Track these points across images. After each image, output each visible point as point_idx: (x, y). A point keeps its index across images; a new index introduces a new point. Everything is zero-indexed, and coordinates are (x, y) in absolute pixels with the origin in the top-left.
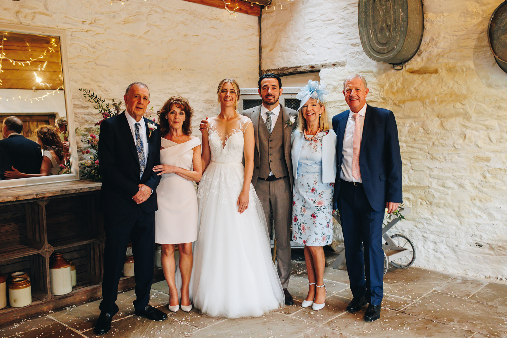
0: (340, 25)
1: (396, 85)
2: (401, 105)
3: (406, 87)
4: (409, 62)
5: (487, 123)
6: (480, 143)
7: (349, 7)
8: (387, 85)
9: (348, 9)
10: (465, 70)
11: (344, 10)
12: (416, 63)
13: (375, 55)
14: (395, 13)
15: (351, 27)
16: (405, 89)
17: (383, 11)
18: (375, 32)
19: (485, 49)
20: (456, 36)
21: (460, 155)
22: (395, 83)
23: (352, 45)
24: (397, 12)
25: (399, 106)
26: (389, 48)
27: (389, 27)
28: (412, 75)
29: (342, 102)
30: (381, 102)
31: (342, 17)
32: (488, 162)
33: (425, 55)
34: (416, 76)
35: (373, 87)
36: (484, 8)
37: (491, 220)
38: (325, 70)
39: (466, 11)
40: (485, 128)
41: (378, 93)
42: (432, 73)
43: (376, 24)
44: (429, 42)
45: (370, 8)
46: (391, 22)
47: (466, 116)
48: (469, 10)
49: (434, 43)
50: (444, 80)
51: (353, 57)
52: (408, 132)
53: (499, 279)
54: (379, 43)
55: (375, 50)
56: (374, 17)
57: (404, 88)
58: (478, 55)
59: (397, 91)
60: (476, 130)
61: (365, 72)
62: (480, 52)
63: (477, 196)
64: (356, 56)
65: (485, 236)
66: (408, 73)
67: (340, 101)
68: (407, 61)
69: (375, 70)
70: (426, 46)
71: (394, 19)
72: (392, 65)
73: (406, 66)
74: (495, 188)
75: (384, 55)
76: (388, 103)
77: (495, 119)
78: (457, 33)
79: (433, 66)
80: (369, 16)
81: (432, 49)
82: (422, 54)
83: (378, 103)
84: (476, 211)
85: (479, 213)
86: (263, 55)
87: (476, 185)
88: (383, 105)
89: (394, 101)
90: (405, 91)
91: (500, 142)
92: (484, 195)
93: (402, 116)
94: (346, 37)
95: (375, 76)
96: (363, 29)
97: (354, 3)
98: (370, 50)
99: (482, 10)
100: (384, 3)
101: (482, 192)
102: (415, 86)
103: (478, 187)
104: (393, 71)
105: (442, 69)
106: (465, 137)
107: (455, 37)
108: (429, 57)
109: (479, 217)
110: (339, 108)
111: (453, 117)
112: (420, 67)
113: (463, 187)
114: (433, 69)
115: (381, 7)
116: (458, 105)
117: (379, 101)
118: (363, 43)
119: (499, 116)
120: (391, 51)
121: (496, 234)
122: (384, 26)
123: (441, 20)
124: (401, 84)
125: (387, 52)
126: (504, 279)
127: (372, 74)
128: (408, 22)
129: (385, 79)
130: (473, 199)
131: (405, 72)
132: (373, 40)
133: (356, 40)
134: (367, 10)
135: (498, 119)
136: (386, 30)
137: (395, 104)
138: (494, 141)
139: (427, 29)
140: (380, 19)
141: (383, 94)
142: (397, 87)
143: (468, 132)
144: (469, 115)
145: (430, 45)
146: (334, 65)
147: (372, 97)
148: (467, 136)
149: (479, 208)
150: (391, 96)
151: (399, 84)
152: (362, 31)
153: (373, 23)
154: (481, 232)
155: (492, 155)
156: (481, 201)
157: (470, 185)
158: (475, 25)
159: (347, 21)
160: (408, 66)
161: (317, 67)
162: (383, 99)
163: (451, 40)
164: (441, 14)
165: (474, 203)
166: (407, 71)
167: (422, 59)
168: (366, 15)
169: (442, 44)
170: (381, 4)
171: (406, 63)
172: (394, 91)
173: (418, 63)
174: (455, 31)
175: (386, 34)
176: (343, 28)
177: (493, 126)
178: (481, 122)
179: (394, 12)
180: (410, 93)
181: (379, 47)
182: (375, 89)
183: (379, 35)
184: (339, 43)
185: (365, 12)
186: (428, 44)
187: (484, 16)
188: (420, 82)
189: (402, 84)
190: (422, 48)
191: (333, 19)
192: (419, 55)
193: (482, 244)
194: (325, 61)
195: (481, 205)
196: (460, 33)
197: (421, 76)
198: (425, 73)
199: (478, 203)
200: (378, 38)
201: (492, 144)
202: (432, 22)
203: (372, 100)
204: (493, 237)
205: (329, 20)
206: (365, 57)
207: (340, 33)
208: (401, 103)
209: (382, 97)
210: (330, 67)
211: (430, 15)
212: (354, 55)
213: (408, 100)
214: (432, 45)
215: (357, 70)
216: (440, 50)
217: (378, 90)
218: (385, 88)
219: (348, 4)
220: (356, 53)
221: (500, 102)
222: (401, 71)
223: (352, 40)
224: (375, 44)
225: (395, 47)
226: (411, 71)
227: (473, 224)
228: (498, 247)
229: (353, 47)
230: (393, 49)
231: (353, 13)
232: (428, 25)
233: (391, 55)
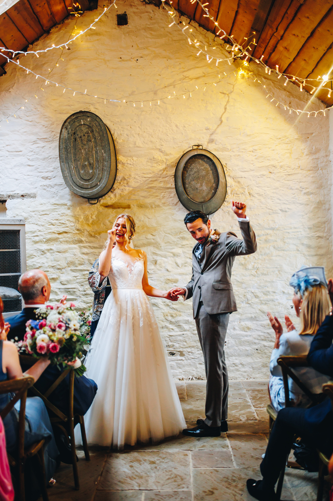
0: (29, 157)
1: (91, 217)
2: (96, 236)
3: (101, 220)
4: (103, 197)
5: (173, 251)
6: (169, 268)
7: (38, 141)
8: (82, 217)
9: (38, 143)
10: (154, 206)
11: (33, 144)
13: (77, 190)
14: (97, 154)
15: (41, 161)
16: (100, 222)
17: (85, 149)
18: (77, 167)
19: (169, 190)
20: (145, 177)
21: (152, 278)
22: (90, 215)
23: (43, 178)
24: (100, 152)
25: (94, 237)
26: (93, 184)
27: (92, 165)
28: (106, 209)
29: (34, 233)
30: (76, 233)
31: (31, 150)
32: (176, 283)
33: (118, 192)
34: (110, 210)
35: (68, 219)
36: (167, 157)
37: (182, 331)
38: (12, 200)
39: (152, 158)
40: (172, 255)
41: (73, 224)
42: (125, 208)
43: (79, 161)
44: (121, 181)
45: (71, 145)
46: (94, 161)
47: (156, 245)
48: (155, 157)
49: (125, 182)
50: (136, 214)
51: (45, 189)
53: (191, 379)
54: (82, 179)
55: (78, 185)
56: (75, 154)
57: (99, 220)
58: (164, 194)
59: (92, 224)
60: (165, 257)
61: (58, 205)
62: (165, 192)
63: (169, 312)
64: (49, 189)
65: (177, 345)
66: (103, 207)
67: (31, 232)
68: (101, 196)
69: (69, 203)
70: (118, 184)
71: (96, 158)
72: (87, 200)
73: (100, 201)
74: (183, 304)
75: (88, 190)
76: (83, 234)
77: (180, 247)
78: (146, 176)
79: (126, 202)
80: (71, 153)
81: (123, 187)
82: (115, 191)
83: (73, 234)
84: (168, 325)
85: (171, 326)
87: (167, 303)
88: (78, 236)
89: (90, 232)
90: (100, 224)
91: (185, 266)
92: (174, 311)
93: (98, 246)
94: (36, 170)
95: (69, 209)
96: (64, 165)
97: (44, 138)
98: (73, 184)
99: (166, 159)
100: (86, 143)
101: (173, 308)
102: (110, 218)
103: (169, 304)
104: (88, 204)
105: (134, 205)
106: (156, 263)
107: (144, 179)
108: (122, 194)
109: (171, 330)
110: (30, 239)
111: (145, 246)
112: (114, 202)
113: (156, 306)
114: (126, 204)
115: (82, 146)
116: (150, 236)
117: (75, 232)
118: (65, 177)
119: (183, 245)
120: (94, 187)
121: (186, 342)
122: (86, 163)
123: (131, 164)
124: (95, 217)
125: (91, 188)
126: (194, 378)
127: (66, 207)
128: (111, 163)
129: (80, 211)
130: (165, 315)
131: (99, 206)
132: (75, 175)
133: (47, 173)
134: (68, 148)
135: (182, 247)
136: (89, 167)
137: (91, 236)
138: (180, 266)
139: (119, 169)
140: (82, 157)
141: (79, 226)
142: (92, 219)
143: (158, 258)
144: (159, 244)
145: (122, 183)
146: (22, 196)
147: (67, 228)
148: (158, 262)
149: (171, 323)
150: (86, 227)
151: (94, 217)
152: (63, 167)
153: (75, 160)
154: (174, 342)
155: (179, 277)
156: (172, 316)
157: (162, 303)
158: (161, 171)
159: (37, 154)
160: (103, 201)
161: (2, 197)
162: (78, 230)
163: (140, 181)
164: (130, 158)
165: (167, 318)
166: (101, 205)
167: (115, 195)
168: (67, 152)
169: (133, 183)
170: (82, 143)
171: (100, 199)
172: (89, 223)
173: (111, 198)
174: (144, 174)
175: (88, 171)
176: (32, 160)
177: (179, 253)
178: (169, 250)
179: (96, 152)
180: (105, 225)
181: (82, 182)
182: (70, 221)
183: (82, 172)
184: (28, 175)
185: (66, 149)
186: (120, 183)
187: (168, 164)
188: (114, 216)
189: (97, 216)
190: (115, 186)
191: (21, 151)
192: (112, 192)
193: (175, 352)
194: (12, 191)
195: (173, 320)
196: (149, 176)
197: (115, 210)
198: (119, 208)
199: (170, 318)
200: (81, 174)
201: (178, 268)
202: (123, 164)
203: (67, 231)
204: (184, 345)
205: (17, 152)
206: (57, 190)
207: (29, 166)
208: (96, 234)
209: (78, 228)
210: (18, 197)
211: (120, 158)
212: (45, 187)
213: (103, 232)
214: (124, 183)
215: (49, 202)
216: (131, 189)
217: (73, 222)
218: (80, 220)
219: (38, 139)
220: (48, 186)
221: (184, 234)
222: (95, 205)
223: (42, 173)
224: (78, 179)
225: (99, 184)
226: (105, 205)
227: (167, 337)
228: (187, 353)
229: (44, 180)
230: (97, 185)
231: (43, 147)
232: (120, 166)
233: (95, 190)
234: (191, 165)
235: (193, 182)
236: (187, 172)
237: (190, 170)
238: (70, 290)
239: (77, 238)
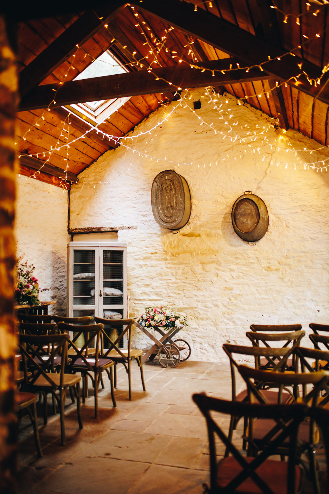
0: (133, 202)
1: (174, 243)
2: (177, 256)
3: (180, 244)
4: (182, 229)
5: (230, 267)
6: (227, 280)
7: (140, 191)
8: (168, 243)
9: (139, 192)
10: (217, 235)
11: (136, 192)
12: (186, 230)
13: (163, 224)
14: (176, 199)
15: (141, 204)
16: (179, 246)
17: (168, 196)
18: (163, 209)
19: (228, 224)
20: (211, 215)
21: (215, 287)
22: (173, 241)
23: (142, 215)
24: (178, 198)
25: (175, 256)
26: (173, 220)
27: (172, 207)
28: (184, 237)
29: (135, 253)
30: (163, 254)
31: (135, 197)
32: (232, 290)
33: (192, 225)
34: (186, 238)
35: (158, 244)
36: (227, 200)
37: (235, 326)
38: (122, 231)
39: (216, 201)
40: (229, 270)
41: (161, 247)
42: (197, 236)
43: (164, 204)
44: (195, 217)
45: (159, 194)
46: (174, 204)
47: (218, 263)
48: (218, 200)
49: (197, 218)
50: (204, 241)
51: (143, 223)
52: (182, 273)
53: (241, 361)
54: (166, 216)
55: (163, 220)
56: (162, 200)
57: (179, 245)
58: (224, 227)
59: (174, 247)
60: (224, 271)
61: (151, 234)
62: (225, 225)
63: (226, 311)
64: (146, 223)
65: (232, 336)
66: (181, 236)
67: (133, 252)
68: (181, 228)
69: (159, 233)
70: (193, 219)
71: (176, 202)
72: (171, 230)
73: (180, 231)
74: (237, 306)
75: (169, 224)
76: (168, 254)
77: (235, 265)
78: (212, 213)
79: (197, 232)
80: (159, 199)
81: (196, 222)
82: (190, 225)
83: (161, 254)
84: (226, 320)
85: (227, 322)
86: (71, 218)
87: (225, 305)
88: (165, 255)
89: (173, 253)
90: (179, 247)
91: (239, 278)
92: (230, 310)
93: (178, 263)
94: (137, 210)
95: (159, 237)
96: (154, 207)
97: (143, 189)
98: (159, 220)
99: (225, 201)
100: (169, 192)
101: (229, 309)
102: (186, 244)
103: (227, 306)
104: (171, 234)
105: (203, 234)
106: (218, 276)
107: (210, 216)
108: (195, 226)
109: (228, 324)
110: (133, 257)
111: (210, 264)
112: (189, 232)
113: (217, 306)
114: (197, 234)
115: (166, 194)
116: (213, 256)
117: (162, 253)
118: (155, 215)
119: (237, 263)
120: (173, 222)
121: (238, 334)
122: (169, 206)
123: (202, 205)
124: (177, 242)
125: (171, 222)
126: (243, 361)
127: (157, 235)
128: (185, 205)
129: (166, 239)
130: (224, 313)
131: (179, 235)
132: (161, 214)
133: (145, 212)
134: (157, 195)
135: (236, 265)
136: (170, 208)
137: (173, 255)
138: (235, 278)
139: (193, 209)
140: (167, 201)
141: (165, 249)
142: (174, 244)
143: (220, 273)
144: (220, 262)
145: (195, 219)
146: (129, 228)
147: (157, 250)
148: (219, 275)
149: (228, 319)
150: (170, 250)
151: (175, 242)
152: (154, 208)
153: (161, 204)
154: (229, 333)
155: (234, 286)
156: (228, 314)
157: (222, 305)
158: (222, 210)
159: (139, 199)
160: (182, 231)
161: (115, 229)
162: (165, 251)
163: (208, 217)
164: (201, 201)
165: (225, 316)
166: (181, 234)
167: (190, 227)
168: (157, 198)
169: (203, 219)
170: (166, 192)
171: (180, 230)
172: (172, 247)
173: (187, 229)
174: (210, 212)
175: (170, 211)
176: (136, 204)
177: (234, 269)
178: (227, 267)
179: (176, 198)
180: (183, 248)
181: (166, 219)
182: (159, 245)
183: (166, 211)
184: (133, 214)
185: (156, 196)
186: (194, 219)
187: (227, 205)
188: (189, 242)
189: (178, 242)
190: (190, 221)
191: (128, 198)
192: (188, 225)
193: (230, 341)
194: (122, 225)
195: (229, 317)
196: (213, 213)
197: (190, 238)
198: (192, 236)
199: (227, 316)
200: (165, 213)
201: (234, 279)
202: (196, 205)
203: (157, 252)
204: (237, 336)
205: (125, 198)
206: (151, 224)
207: (133, 207)
208: (177, 254)
209: (164, 250)
210: (125, 229)
211: (194, 201)
212: (143, 222)
213: (181, 253)
214: (196, 219)
215: (146, 232)
216: (201, 223)
217: (161, 246)
218: (166, 245)
219: (139, 189)
220: (145, 221)
221: (238, 255)
222: (177, 234)
223: (142, 212)
224: (163, 217)
225: (177, 220)
226: (183, 234)
227: (225, 329)
228: (239, 342)
229: (143, 217)
230: (175, 221)
231: (143, 194)
232: (193, 207)
233: (174, 224)
234: (240, 207)
235: (241, 218)
236: (237, 211)
237: (239, 209)
238: (158, 293)
239: (164, 256)
